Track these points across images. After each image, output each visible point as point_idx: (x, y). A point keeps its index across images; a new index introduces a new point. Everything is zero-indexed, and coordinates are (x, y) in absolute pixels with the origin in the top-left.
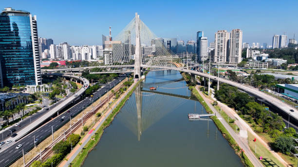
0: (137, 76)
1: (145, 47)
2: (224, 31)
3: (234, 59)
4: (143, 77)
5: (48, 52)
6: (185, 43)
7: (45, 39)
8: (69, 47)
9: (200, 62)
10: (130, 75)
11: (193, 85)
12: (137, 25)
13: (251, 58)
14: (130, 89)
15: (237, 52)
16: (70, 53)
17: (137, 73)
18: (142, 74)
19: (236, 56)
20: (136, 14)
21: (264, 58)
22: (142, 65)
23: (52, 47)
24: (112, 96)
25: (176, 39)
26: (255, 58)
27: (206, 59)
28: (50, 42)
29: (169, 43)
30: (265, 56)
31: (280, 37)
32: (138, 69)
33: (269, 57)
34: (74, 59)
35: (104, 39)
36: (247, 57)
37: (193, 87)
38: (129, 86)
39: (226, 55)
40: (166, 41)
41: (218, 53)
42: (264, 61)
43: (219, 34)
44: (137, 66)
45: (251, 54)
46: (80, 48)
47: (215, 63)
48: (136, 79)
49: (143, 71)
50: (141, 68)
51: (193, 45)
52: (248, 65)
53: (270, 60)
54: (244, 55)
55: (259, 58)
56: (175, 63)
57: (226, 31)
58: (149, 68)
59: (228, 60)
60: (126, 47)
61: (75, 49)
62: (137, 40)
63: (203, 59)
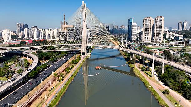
0: (84, 54)
1: (91, 30)
2: (150, 18)
3: (158, 39)
4: (89, 54)
5: (23, 33)
6: (119, 27)
7: (22, 24)
8: (37, 30)
9: (132, 41)
10: (78, 52)
11: (133, 63)
12: (84, 11)
13: (170, 38)
14: (76, 67)
15: (160, 33)
16: (38, 33)
17: (84, 51)
18: (88, 52)
19: (159, 36)
20: (83, 2)
21: (180, 38)
22: (88, 45)
23: (26, 29)
24: (55, 80)
25: (113, 24)
26: (173, 38)
27: (136, 38)
28: (26, 26)
29: (108, 27)
30: (181, 37)
31: (183, 23)
32: (85, 48)
33: (184, 38)
34: (40, 38)
35: (62, 24)
36: (167, 37)
37: (133, 66)
38: (76, 64)
39: (151, 36)
40: (105, 26)
41: (146, 34)
42: (181, 40)
43: (146, 20)
44: (84, 45)
45: (170, 35)
46: (46, 30)
47: (143, 41)
48: (83, 56)
49: (89, 49)
50: (87, 47)
51: (123, 28)
52: (169, 43)
53: (186, 39)
54: (165, 35)
55: (177, 38)
56: (113, 41)
57: (151, 18)
58: (94, 47)
59: (153, 39)
60: (78, 30)
61: (42, 31)
62: (84, 24)
63: (134, 39)
